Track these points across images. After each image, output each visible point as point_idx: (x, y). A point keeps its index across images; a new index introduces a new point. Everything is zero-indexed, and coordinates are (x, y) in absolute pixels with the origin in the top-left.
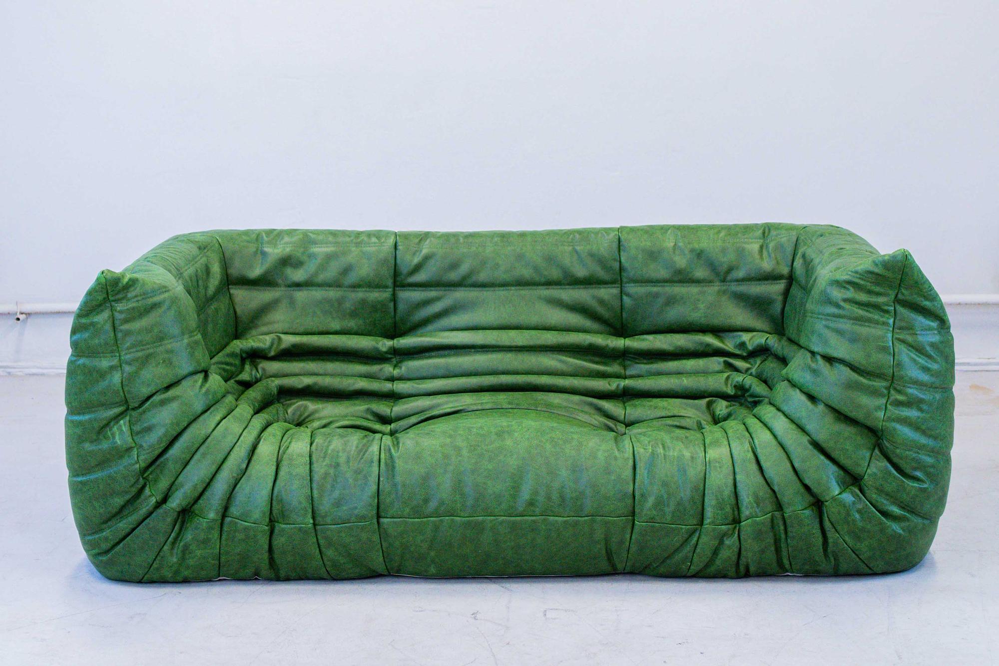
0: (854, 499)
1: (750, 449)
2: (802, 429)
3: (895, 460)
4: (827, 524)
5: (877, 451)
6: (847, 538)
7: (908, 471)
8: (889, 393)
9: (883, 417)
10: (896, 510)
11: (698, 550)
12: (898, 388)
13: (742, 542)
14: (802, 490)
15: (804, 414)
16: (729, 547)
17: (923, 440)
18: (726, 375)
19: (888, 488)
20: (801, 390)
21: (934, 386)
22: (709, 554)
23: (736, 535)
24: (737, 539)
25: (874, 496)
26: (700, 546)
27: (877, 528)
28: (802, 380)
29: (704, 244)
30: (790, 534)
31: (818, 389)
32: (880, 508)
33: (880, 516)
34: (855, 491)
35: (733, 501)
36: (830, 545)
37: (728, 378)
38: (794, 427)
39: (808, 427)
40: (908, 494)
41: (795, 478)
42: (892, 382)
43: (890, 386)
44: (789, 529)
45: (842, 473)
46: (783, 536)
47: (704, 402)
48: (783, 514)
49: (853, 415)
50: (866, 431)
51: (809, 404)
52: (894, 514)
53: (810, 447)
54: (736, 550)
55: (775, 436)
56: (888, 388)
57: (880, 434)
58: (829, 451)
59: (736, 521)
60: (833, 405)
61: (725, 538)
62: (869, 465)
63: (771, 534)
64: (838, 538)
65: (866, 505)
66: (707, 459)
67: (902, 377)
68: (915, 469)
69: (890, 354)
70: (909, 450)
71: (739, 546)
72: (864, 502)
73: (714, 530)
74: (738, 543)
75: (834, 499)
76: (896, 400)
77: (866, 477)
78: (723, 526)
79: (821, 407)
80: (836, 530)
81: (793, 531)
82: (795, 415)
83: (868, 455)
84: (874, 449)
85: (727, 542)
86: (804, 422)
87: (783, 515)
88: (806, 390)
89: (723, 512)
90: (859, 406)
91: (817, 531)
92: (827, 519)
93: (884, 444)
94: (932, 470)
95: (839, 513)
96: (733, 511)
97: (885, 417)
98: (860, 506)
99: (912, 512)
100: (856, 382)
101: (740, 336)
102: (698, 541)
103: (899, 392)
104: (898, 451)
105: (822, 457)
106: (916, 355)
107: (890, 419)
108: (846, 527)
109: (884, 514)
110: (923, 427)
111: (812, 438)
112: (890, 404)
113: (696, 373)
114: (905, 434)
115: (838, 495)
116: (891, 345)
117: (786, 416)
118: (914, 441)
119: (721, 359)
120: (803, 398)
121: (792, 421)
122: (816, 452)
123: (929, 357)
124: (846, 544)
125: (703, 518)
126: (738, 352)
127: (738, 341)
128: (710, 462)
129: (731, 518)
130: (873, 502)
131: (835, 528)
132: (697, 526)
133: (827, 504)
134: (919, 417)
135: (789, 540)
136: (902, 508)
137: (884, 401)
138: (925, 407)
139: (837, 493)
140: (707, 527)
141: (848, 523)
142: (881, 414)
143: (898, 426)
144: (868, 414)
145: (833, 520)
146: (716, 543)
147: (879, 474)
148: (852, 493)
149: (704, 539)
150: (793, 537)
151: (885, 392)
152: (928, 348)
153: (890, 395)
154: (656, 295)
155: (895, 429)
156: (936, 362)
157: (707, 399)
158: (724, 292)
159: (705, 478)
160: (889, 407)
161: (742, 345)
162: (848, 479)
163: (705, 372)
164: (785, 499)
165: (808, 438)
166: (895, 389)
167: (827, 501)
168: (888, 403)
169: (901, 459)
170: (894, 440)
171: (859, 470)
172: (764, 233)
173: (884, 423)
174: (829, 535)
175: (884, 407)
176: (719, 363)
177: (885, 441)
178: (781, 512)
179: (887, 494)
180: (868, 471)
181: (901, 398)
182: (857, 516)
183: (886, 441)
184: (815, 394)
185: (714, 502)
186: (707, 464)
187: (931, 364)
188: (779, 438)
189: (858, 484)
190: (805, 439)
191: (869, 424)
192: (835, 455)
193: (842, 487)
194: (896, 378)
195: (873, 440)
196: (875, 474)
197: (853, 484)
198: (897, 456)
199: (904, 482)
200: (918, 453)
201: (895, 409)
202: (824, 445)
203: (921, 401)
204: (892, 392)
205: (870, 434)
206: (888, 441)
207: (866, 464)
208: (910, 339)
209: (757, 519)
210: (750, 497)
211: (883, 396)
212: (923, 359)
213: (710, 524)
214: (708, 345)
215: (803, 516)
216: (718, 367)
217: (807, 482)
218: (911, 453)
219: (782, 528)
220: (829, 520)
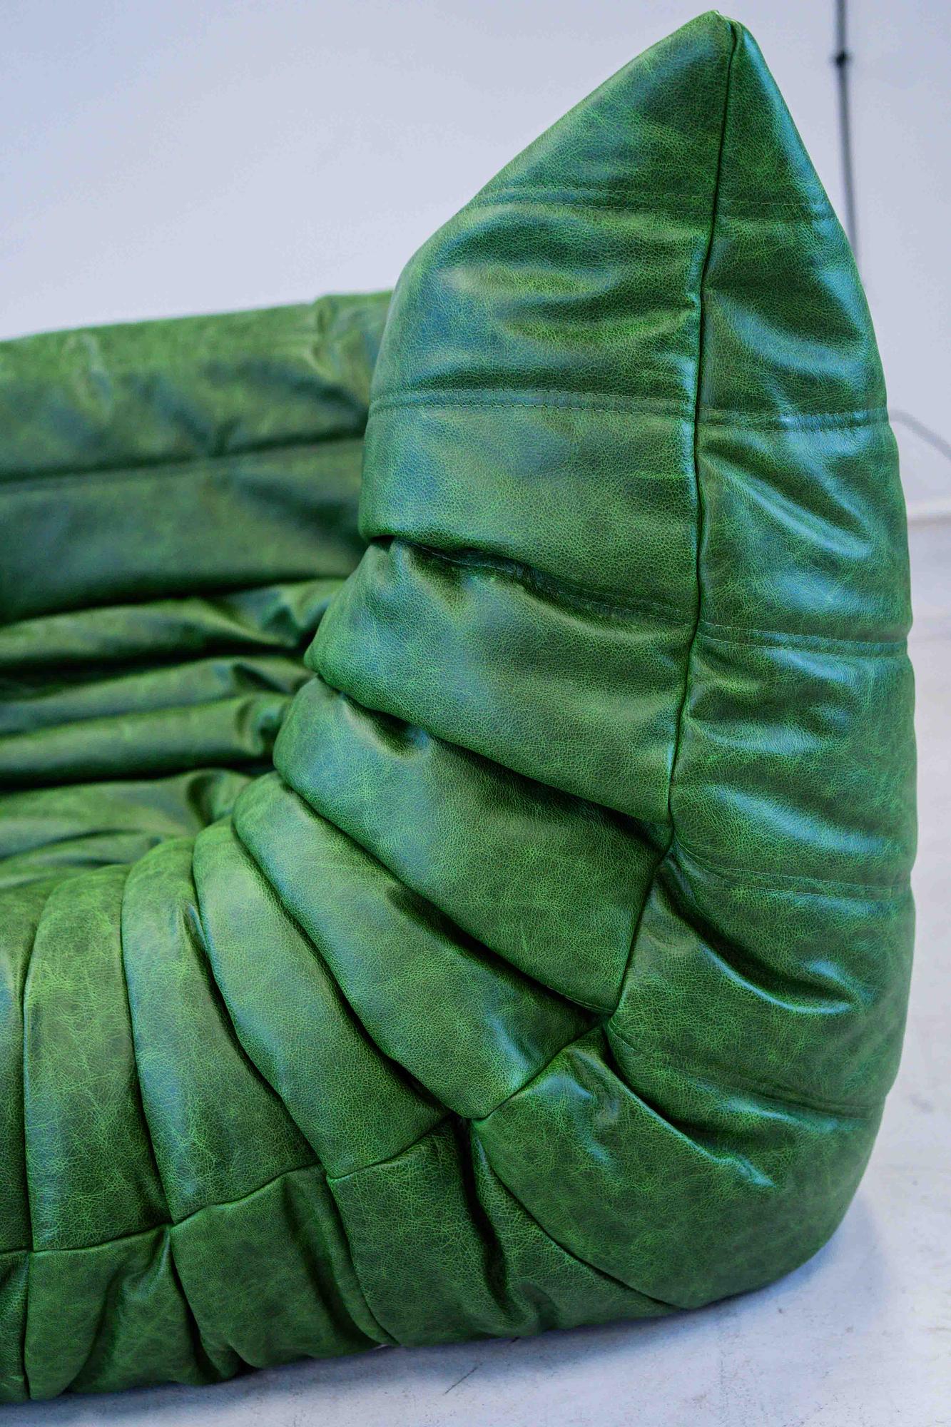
0: (584, 1093)
1: (188, 946)
2: (362, 848)
3: (730, 927)
4: (493, 1199)
5: (657, 905)
6: (573, 1238)
7: (784, 959)
8: (687, 669)
9: (670, 767)
10: (748, 1111)
11: (32, 1339)
12: (722, 646)
13: (188, 1292)
14: (385, 1084)
15: (367, 793)
16: (145, 1312)
17: (828, 839)
18: (236, 704)
19: (710, 1040)
20: (357, 706)
21: (857, 628)
22: (81, 1342)
23: (164, 1268)
24: (168, 1281)
25: (662, 1074)
26: (34, 1324)
27: (679, 1185)
28: (353, 665)
29: (159, 360)
30: (357, 1247)
31: (411, 684)
32: (684, 1113)
33: (689, 1141)
34: (585, 1063)
35: (136, 1151)
36: (513, 1267)
37: (243, 713)
38: (337, 845)
39: (387, 844)
40: (785, 1050)
41: (352, 1044)
42: (695, 628)
43: (690, 643)
44: (352, 1229)
45: (529, 1001)
46: (335, 1252)
47: (183, 782)
48: (324, 1176)
49: (549, 768)
50: (608, 834)
51: (382, 748)
52: (741, 1126)
53: (402, 919)
54: (177, 1319)
55: (273, 888)
56: (680, 653)
57: (663, 835)
58: (473, 925)
59: (157, 1218)
60: (473, 741)
61: (126, 1285)
62: (629, 963)
63: (292, 1253)
64: (538, 1240)
65: (633, 1113)
66: (29, 1001)
67: (732, 608)
68: (807, 952)
69: (683, 513)
70: (783, 885)
71: (180, 1303)
72: (624, 1099)
73: (74, 1264)
74: (174, 1297)
75: (505, 1107)
76: (718, 694)
77: (623, 1008)
78: (106, 1247)
79: (423, 755)
80: (529, 1215)
81: (367, 1237)
82: (339, 800)
83: (624, 921)
84: (646, 895)
85: (136, 1296)
86: (368, 823)
87: (325, 1183)
88: (367, 699)
89: (101, 1194)
90: (576, 732)
91: (457, 1228)
92: (488, 1178)
93: (684, 873)
94: (863, 945)
95: (531, 1155)
96: (140, 1187)
97: (679, 768)
98: (608, 1118)
99: (803, 1105)
100: (556, 638)
101: (276, 597)
102: (26, 1304)
103: (724, 663)
104: (740, 893)
105: (450, 952)
106: (782, 507)
107: (697, 772)
108: (565, 1202)
109: (704, 1131)
110: (829, 791)
111: (403, 883)
112: (696, 714)
113: (158, 707)
114: (764, 825)
115: (522, 1088)
116: (691, 475)
117: (312, 808)
118: (796, 846)
119: (227, 664)
120: (364, 731)
121: (333, 826)
122: (423, 936)
123: (837, 517)
124: (572, 1254)
125: (29, 1226)
126: (270, 638)
127: (271, 610)
128: (37, 1011)
129: (133, 1212)
130: (660, 1093)
131: (521, 1206)
132: (15, 1254)
133: (481, 1127)
134: (808, 755)
135: (358, 1267)
136: (768, 1097)
137: (665, 702)
138: (829, 713)
139: (516, 1079)
140: (46, 1258)
141: (571, 1189)
142: (661, 756)
143: (734, 798)
144: (612, 762)
145: (510, 1182)
146: (94, 1305)
147: (675, 993)
148: (576, 1073)
149: (43, 1300)
150: (373, 1259)
151: (673, 667)
152: (829, 483)
153: (690, 677)
154: (43, 512)
155: (720, 810)
156: (861, 535)
157: (190, 777)
158: (224, 484)
159: (21, 1077)
160: (689, 722)
161: (282, 618)
162: (556, 1019)
163: (184, 703)
164: (319, 1130)
165: (392, 884)
166: (710, 654)
167: (480, 1119)
168: (689, 706)
169: (754, 920)
170: (721, 852)
171: (591, 986)
172: (321, 319)
173: (679, 791)
174: (505, 1235)
175: (672, 728)
176: (221, 674)
177: (688, 866)
178: (316, 1170)
179: (710, 1060)
180: (630, 984)
181: (735, 685)
182: (600, 1153)
183: (692, 858)
184: (401, 706)
185: (57, 1165)
186: (28, 1023)
187: (841, 543)
188: (286, 892)
189: (597, 1031)
190: (377, 890)
191: (619, 799)
192: (500, 936)
193: (536, 1054)
194: (710, 610)
195: (638, 865)
196: (659, 994)
197: (578, 1038)
198: (736, 908)
199: (766, 1005)
200: (814, 890)
201: (714, 731)
202: (452, 905)
203: (816, 691)
204: (699, 665)
205: (625, 844)
206: (698, 857)
207: (622, 960)
208: (760, 442)
209: (229, 1207)
210: (193, 1131)
211: (662, 683)
212: (811, 527)
213: (51, 1244)
214: (189, 629)
215: (393, 1181)
216: (219, 686)
217: (398, 1053)
218: (787, 894)
219: (327, 1225)
220: (500, 1182)
